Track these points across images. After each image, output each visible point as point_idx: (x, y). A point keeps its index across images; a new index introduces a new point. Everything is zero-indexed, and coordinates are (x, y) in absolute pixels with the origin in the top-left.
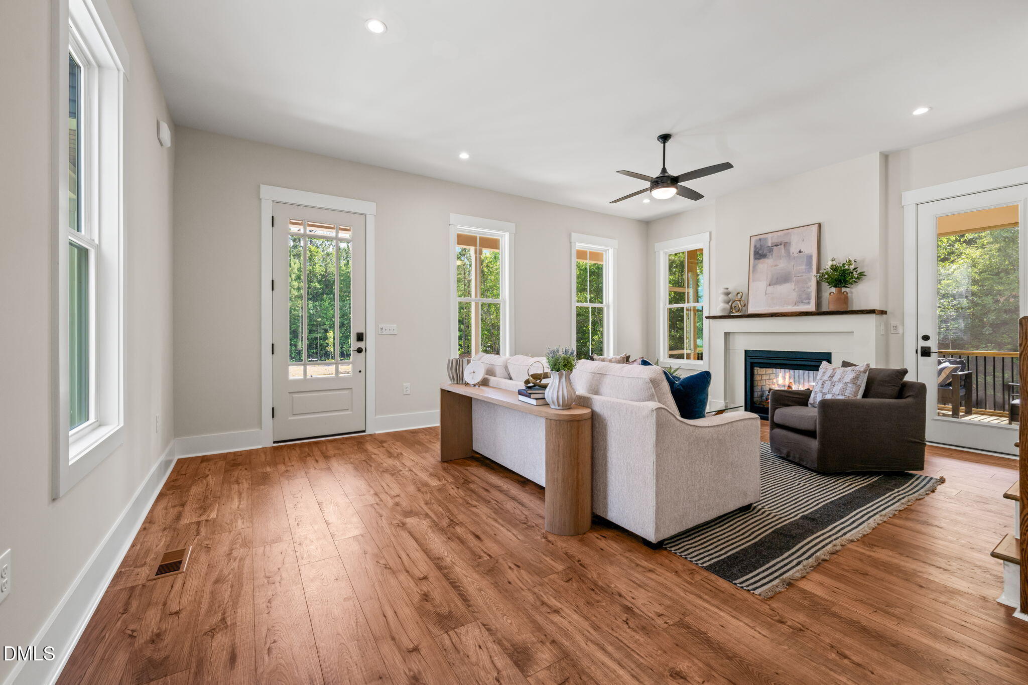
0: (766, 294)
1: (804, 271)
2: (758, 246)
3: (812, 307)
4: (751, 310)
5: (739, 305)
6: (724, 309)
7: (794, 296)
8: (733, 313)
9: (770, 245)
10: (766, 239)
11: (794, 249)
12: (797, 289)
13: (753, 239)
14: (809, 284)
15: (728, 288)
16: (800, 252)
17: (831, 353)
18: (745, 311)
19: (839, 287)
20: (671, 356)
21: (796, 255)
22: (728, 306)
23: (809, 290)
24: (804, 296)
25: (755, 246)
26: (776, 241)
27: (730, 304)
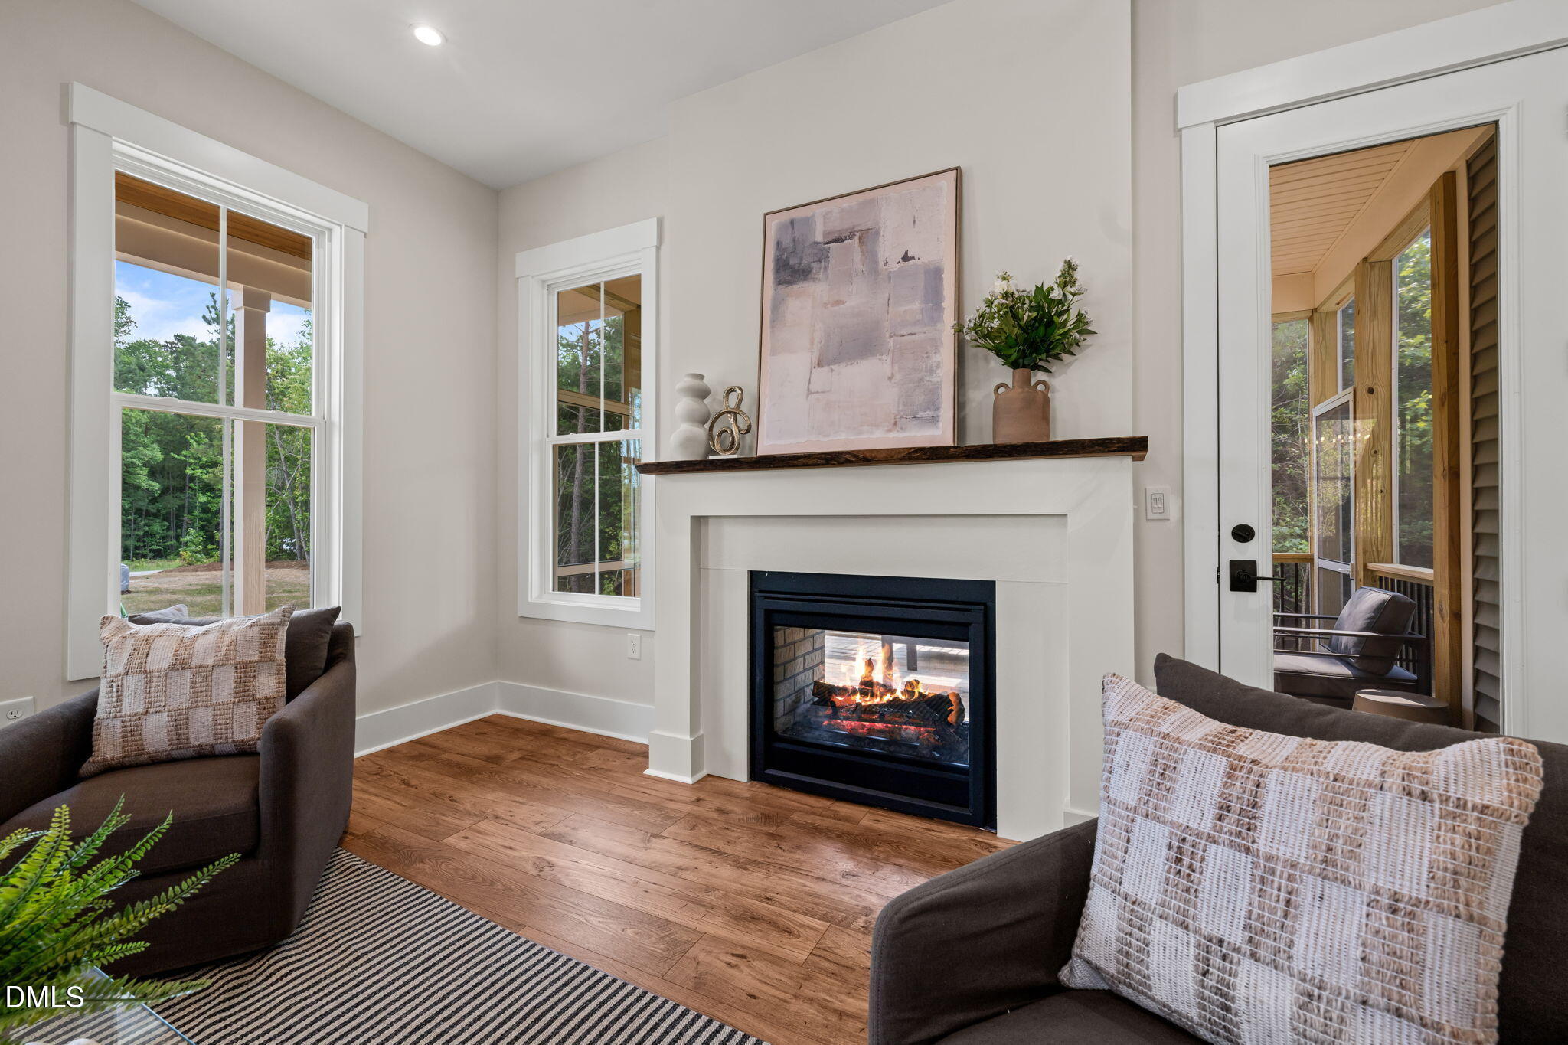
0: (809, 392)
1: (919, 317)
2: (787, 242)
3: (942, 435)
4: (767, 446)
5: (734, 428)
6: (688, 442)
7: (890, 398)
8: (716, 453)
9: (819, 238)
10: (808, 222)
11: (888, 251)
12: (898, 377)
13: (774, 223)
14: (936, 358)
15: (701, 377)
16: (906, 258)
17: (993, 583)
18: (751, 448)
19: (1024, 366)
20: (564, 584)
21: (894, 267)
22: (701, 432)
23: (935, 379)
24: (920, 398)
25: (778, 244)
26: (837, 225)
27: (707, 426)
